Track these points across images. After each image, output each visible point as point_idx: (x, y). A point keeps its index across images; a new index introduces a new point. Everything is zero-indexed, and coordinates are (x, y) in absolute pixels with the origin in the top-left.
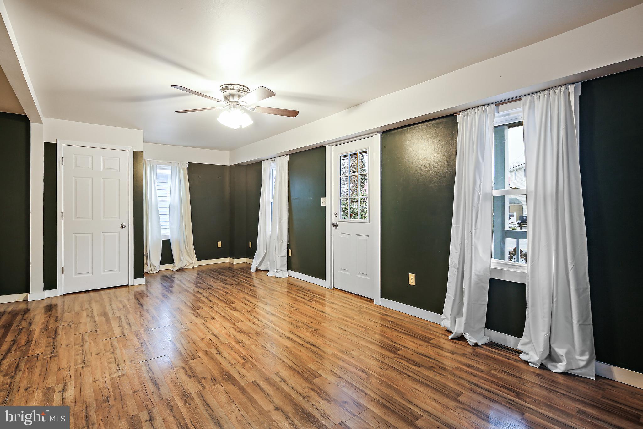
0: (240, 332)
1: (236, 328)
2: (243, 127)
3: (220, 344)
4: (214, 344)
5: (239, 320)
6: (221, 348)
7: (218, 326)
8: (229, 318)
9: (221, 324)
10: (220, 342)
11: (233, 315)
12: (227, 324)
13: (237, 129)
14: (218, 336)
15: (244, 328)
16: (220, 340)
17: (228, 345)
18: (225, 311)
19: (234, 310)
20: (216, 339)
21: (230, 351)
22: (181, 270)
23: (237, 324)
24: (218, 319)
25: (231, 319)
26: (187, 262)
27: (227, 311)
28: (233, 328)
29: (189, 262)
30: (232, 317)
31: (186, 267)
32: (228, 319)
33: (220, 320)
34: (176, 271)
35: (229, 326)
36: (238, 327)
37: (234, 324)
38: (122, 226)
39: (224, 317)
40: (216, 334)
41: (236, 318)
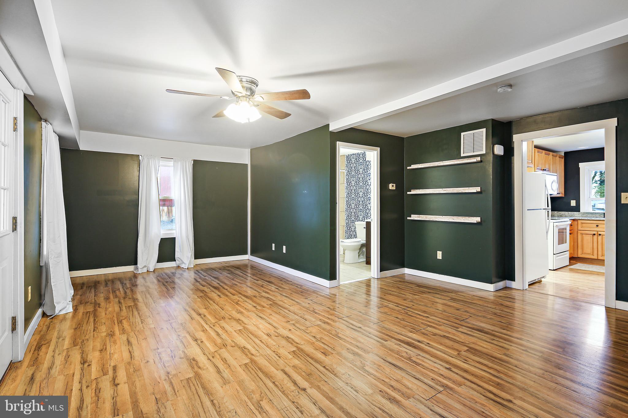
0: (239, 320)
1: (242, 323)
2: (251, 121)
3: (255, 312)
4: (260, 311)
5: (239, 333)
6: (254, 309)
7: (261, 326)
8: (250, 335)
9: (258, 328)
10: (255, 313)
11: (245, 340)
12: (251, 328)
13: (245, 123)
14: (258, 317)
15: (234, 323)
16: (256, 314)
17: (248, 310)
18: (256, 346)
19: (244, 347)
20: (259, 315)
21: (247, 308)
23: (241, 328)
24: (263, 334)
25: (247, 334)
27: (254, 348)
28: (246, 324)
30: (247, 336)
32: (251, 333)
33: (260, 333)
35: (250, 326)
36: (240, 324)
37: (244, 328)
39: (256, 336)
40: (260, 318)
41: (242, 335)
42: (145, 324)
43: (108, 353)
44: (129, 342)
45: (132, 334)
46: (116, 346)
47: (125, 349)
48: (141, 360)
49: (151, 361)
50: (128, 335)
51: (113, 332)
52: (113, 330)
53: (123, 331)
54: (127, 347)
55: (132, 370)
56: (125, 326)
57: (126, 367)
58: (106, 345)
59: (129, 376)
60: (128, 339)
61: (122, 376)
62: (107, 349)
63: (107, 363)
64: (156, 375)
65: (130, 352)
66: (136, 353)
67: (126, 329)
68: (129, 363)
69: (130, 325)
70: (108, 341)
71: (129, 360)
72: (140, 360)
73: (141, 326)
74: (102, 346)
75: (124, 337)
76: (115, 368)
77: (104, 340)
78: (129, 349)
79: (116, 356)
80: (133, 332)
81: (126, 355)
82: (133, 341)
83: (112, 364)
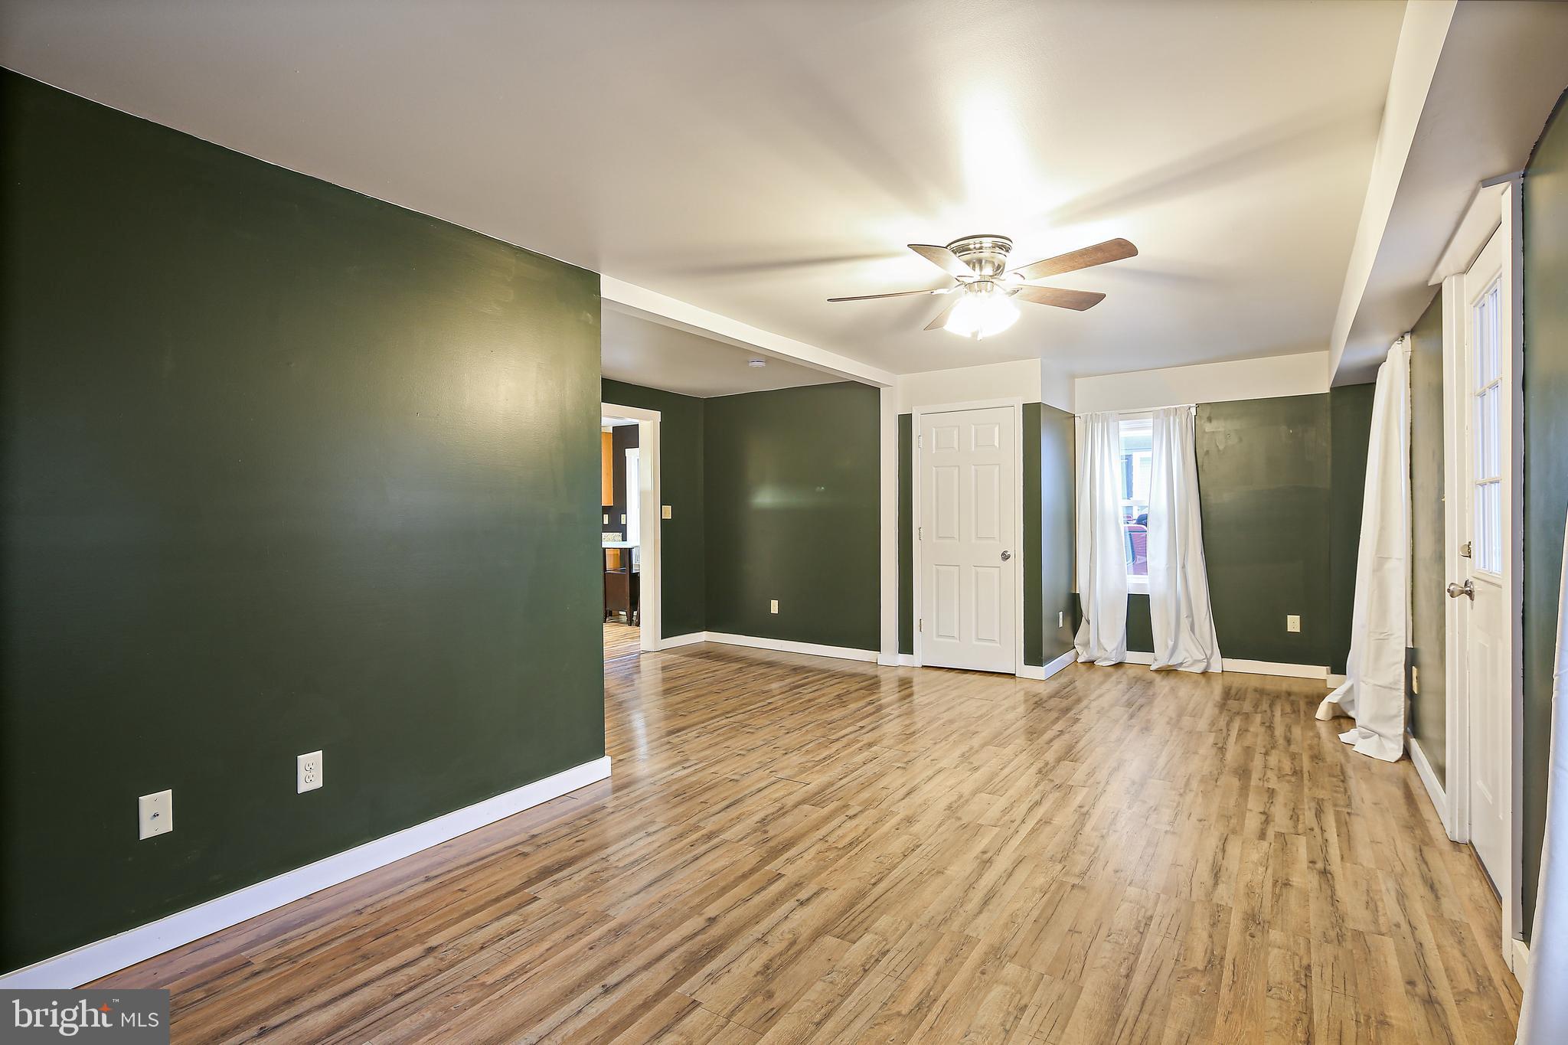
22: (1168, 671)
26: (1188, 655)
29: (1192, 657)
31: (1185, 667)
34: (1155, 671)
38: (1005, 557)
42: (1143, 910)
43: (1270, 871)
44: (1216, 874)
45: (1198, 893)
46: (1249, 877)
47: (1232, 864)
48: (1210, 828)
49: (1194, 818)
50: (1209, 895)
51: (1247, 928)
52: (1245, 940)
53: (1217, 917)
54: (1225, 863)
55: (1232, 821)
56: (1205, 935)
57: (1242, 828)
58: (1274, 893)
59: (1242, 816)
60: (1216, 884)
61: (1253, 822)
62: (1271, 881)
63: (1275, 850)
64: (1200, 800)
65: (1224, 851)
66: (1212, 842)
67: (1207, 922)
68: (1234, 832)
69: (1190, 929)
70: (1267, 903)
71: (1231, 837)
72: (1212, 827)
73: (1159, 908)
74: (1284, 895)
75: (1223, 892)
76: (1262, 836)
77: (1277, 914)
78: (1223, 859)
79: (1255, 856)
80: (1194, 898)
81: (1234, 849)
82: (1204, 872)
83: (1265, 844)
